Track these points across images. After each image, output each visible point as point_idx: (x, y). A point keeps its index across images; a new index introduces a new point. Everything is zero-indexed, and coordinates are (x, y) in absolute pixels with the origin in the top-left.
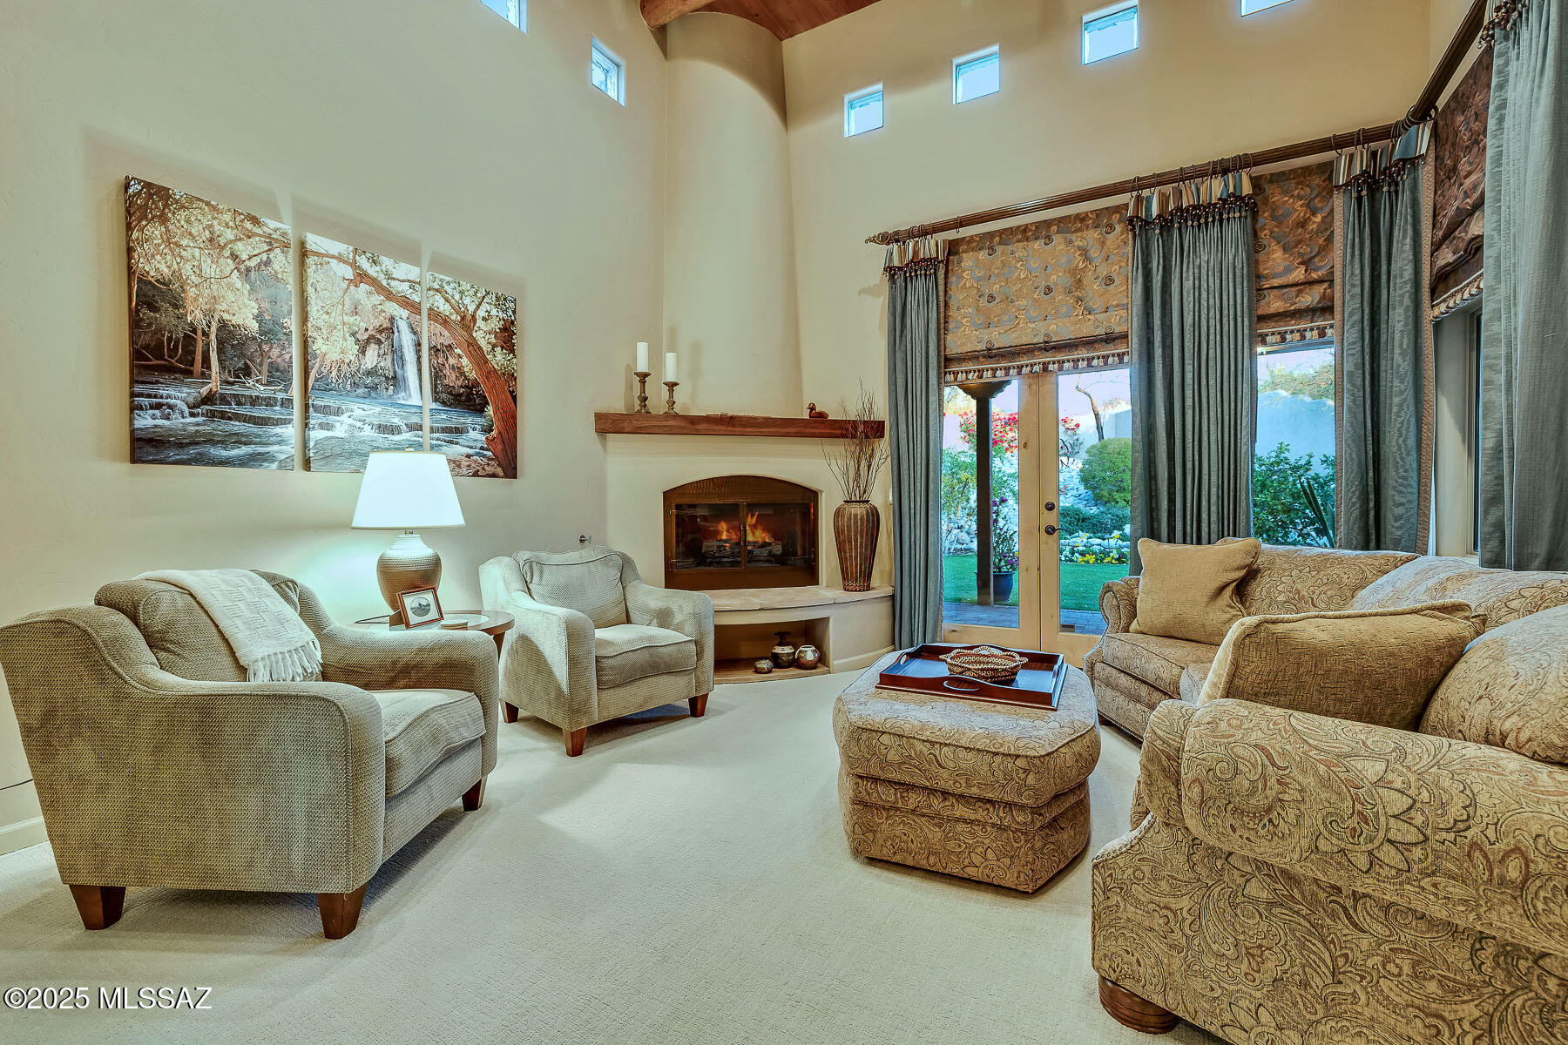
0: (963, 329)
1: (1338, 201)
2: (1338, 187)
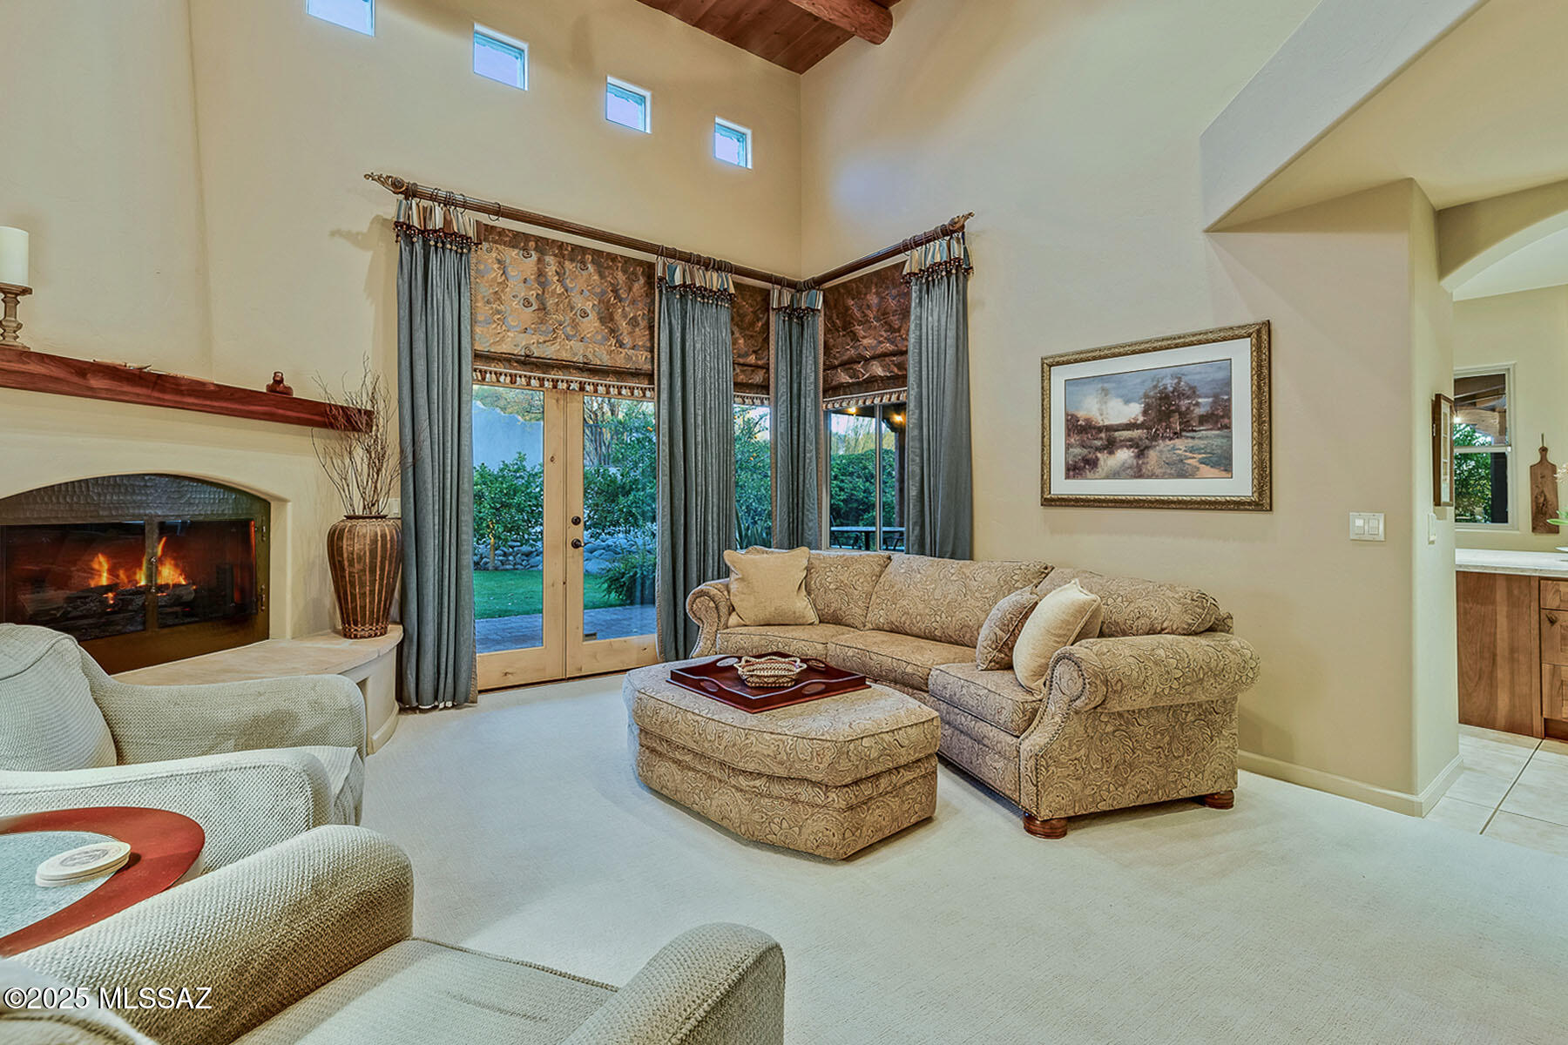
0: (494, 326)
1: (773, 318)
2: (773, 309)
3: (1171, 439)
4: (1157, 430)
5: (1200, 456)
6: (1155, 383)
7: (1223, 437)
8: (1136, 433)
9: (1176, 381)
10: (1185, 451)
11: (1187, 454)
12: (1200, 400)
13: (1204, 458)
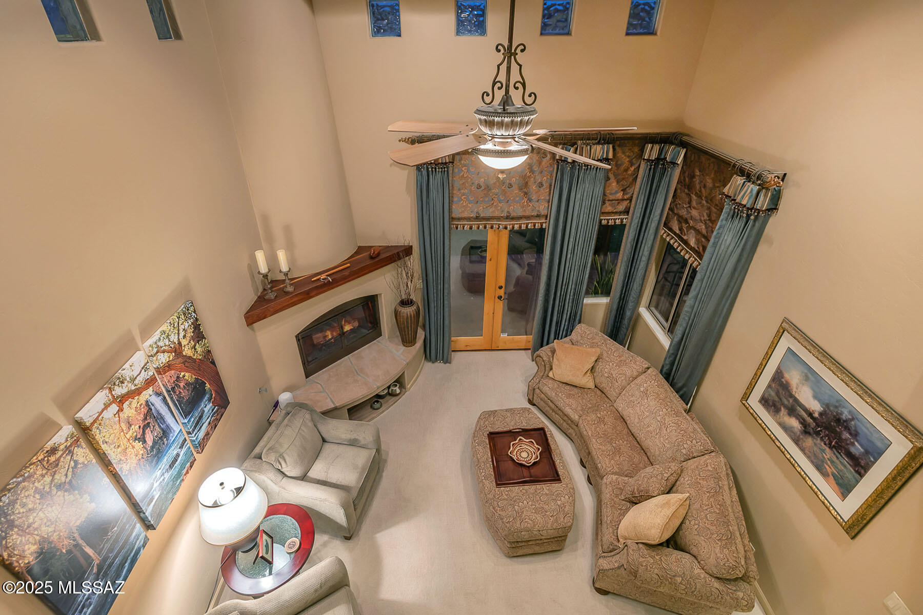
0: (462, 202)
1: (643, 165)
2: (644, 159)
3: (825, 444)
4: (821, 431)
5: (835, 472)
6: (837, 404)
7: (855, 478)
8: (809, 420)
9: (850, 417)
10: (828, 458)
11: (829, 462)
12: (856, 443)
13: (835, 473)
